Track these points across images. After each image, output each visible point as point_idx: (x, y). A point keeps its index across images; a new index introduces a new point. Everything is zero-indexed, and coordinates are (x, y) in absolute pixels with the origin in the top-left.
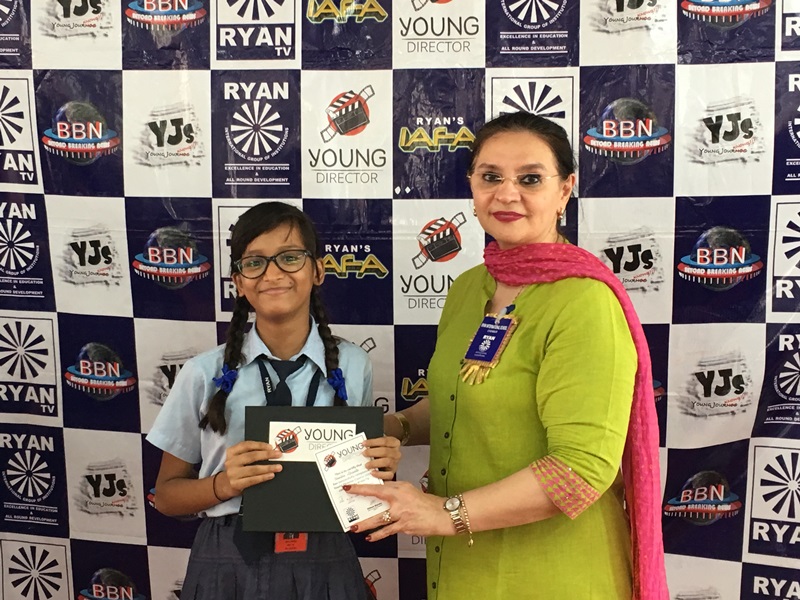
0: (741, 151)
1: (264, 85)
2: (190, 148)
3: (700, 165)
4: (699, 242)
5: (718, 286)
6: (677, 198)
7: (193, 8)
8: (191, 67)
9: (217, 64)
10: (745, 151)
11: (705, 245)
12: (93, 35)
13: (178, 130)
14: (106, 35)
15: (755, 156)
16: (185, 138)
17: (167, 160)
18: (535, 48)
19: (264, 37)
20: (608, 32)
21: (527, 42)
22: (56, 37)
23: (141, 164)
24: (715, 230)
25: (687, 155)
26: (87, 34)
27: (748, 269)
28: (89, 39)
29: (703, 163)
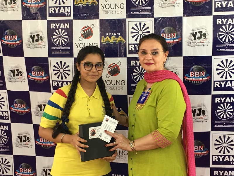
0: (203, 42)
1: (62, 24)
2: (42, 43)
3: (190, 47)
4: (190, 70)
5: (197, 83)
6: (184, 57)
7: (42, 2)
8: (42, 19)
9: (49, 18)
10: (204, 42)
11: (192, 71)
12: (14, 10)
13: (38, 38)
14: (17, 10)
15: (207, 44)
16: (40, 40)
17: (36, 46)
18: (141, 12)
19: (62, 10)
20: (162, 7)
21: (139, 11)
22: (3, 11)
23: (28, 48)
24: (195, 66)
25: (186, 44)
26: (12, 10)
27: (206, 78)
28: (13, 11)
29: (191, 46)
